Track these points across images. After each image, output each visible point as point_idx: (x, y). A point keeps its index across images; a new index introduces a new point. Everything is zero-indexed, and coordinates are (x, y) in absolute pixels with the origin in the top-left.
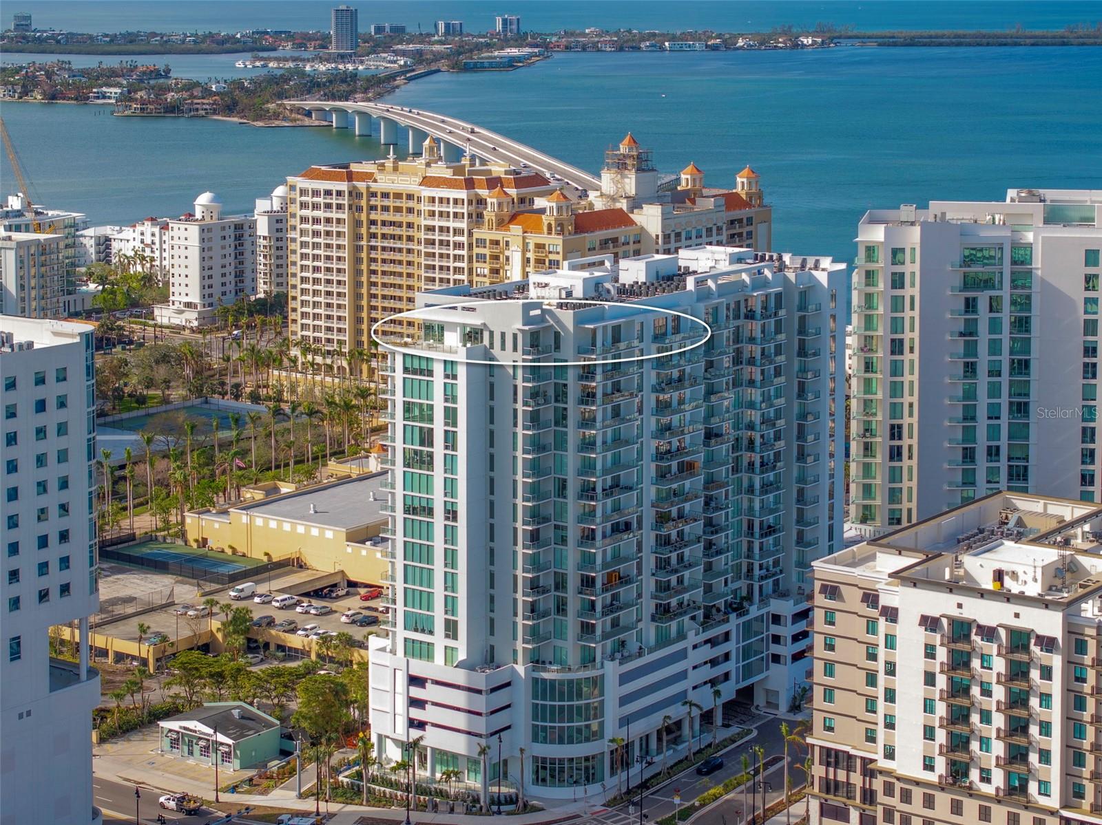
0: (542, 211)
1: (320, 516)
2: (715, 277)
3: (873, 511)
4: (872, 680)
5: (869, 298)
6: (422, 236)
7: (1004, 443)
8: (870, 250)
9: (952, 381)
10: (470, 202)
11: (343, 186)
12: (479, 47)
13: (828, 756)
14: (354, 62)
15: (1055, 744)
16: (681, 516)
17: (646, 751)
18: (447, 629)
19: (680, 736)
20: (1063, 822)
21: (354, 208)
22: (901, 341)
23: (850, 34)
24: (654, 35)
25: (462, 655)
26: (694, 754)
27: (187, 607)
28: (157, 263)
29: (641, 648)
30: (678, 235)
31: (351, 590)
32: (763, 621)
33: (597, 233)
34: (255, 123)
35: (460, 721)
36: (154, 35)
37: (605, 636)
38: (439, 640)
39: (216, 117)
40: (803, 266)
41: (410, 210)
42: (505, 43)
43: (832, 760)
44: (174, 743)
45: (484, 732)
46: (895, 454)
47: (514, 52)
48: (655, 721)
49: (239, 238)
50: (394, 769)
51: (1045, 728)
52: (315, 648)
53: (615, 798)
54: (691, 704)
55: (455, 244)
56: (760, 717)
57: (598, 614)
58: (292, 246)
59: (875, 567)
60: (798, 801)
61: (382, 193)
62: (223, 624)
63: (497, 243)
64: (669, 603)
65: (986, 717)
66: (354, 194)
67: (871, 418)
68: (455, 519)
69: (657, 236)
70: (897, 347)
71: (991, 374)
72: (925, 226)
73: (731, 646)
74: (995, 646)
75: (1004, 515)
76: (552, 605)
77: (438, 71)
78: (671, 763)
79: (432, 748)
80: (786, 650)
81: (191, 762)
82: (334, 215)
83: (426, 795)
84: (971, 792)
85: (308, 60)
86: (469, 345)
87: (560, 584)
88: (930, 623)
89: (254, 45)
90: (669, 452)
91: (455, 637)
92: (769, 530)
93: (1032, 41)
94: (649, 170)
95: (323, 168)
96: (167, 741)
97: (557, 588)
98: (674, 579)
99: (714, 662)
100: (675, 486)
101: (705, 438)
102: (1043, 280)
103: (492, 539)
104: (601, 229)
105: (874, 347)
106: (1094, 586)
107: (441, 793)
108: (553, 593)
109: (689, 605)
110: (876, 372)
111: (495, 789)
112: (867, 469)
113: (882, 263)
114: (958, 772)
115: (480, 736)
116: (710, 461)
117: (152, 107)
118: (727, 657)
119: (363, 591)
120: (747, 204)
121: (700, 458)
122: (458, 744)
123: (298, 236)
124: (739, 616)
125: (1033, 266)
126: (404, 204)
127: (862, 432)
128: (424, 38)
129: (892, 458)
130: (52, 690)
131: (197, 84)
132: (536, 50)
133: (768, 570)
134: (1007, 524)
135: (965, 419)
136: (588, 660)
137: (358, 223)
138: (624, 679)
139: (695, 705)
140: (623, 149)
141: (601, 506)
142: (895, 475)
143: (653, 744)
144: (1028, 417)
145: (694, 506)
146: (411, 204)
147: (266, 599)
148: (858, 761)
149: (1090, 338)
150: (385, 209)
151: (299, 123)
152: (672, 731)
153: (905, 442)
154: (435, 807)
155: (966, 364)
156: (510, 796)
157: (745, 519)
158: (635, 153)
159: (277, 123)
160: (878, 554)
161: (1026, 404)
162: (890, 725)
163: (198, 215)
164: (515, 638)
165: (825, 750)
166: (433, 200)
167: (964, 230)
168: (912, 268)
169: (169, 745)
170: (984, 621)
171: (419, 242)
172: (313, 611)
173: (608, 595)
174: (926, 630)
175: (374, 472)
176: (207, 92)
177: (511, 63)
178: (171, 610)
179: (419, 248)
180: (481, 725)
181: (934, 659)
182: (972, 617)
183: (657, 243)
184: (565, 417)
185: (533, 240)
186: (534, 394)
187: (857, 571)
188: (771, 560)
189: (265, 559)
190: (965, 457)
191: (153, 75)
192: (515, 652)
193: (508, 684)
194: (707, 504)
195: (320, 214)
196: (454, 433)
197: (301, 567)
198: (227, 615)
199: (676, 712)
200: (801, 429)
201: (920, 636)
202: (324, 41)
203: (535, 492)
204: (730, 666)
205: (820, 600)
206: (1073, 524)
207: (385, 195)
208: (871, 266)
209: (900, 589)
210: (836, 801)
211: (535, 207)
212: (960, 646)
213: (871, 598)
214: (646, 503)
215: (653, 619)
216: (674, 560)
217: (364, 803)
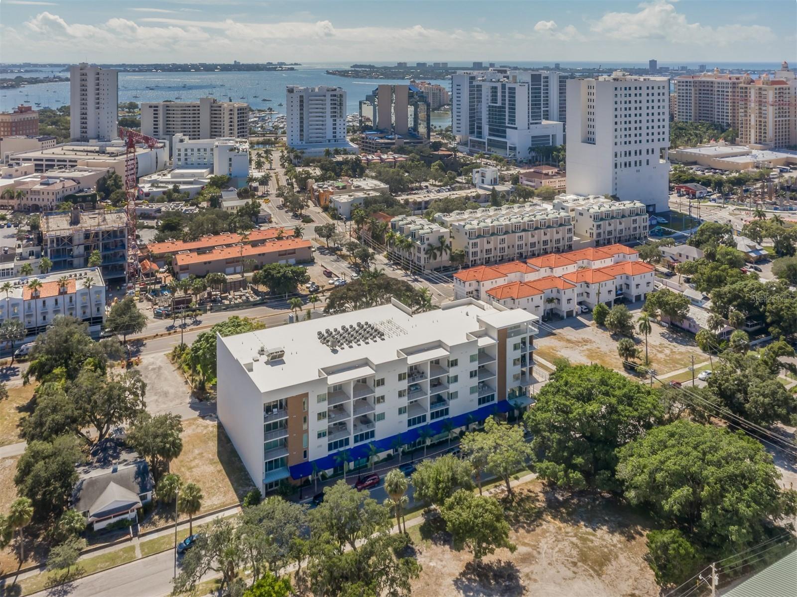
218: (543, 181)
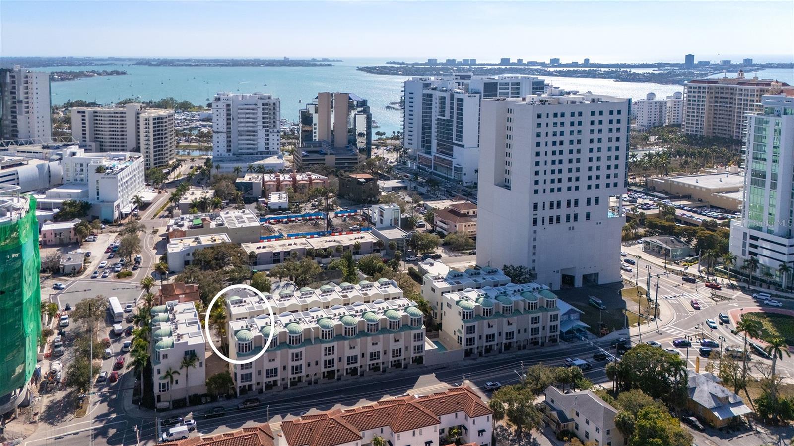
6: (736, 102)
11: (706, 86)
18: (769, 220)
41: (732, 93)
45: (786, 261)
50: (742, 268)
61: (721, 88)
66: (710, 88)
68: (776, 180)
83: (756, 280)
95: (698, 80)
107: (763, 281)
126: (730, 91)
150: (722, 93)
166: (742, 90)
218: (457, 225)
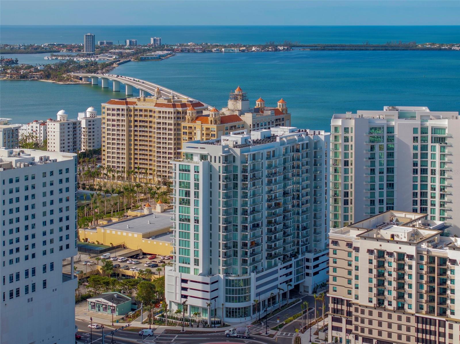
0: (208, 116)
1: (131, 229)
2: (286, 137)
3: (338, 224)
4: (350, 273)
5: (336, 145)
6: (156, 126)
7: (385, 198)
8: (336, 129)
9: (366, 175)
10: (175, 113)
11: (124, 107)
12: (145, 51)
13: (335, 300)
14: (94, 57)
15: (413, 291)
16: (275, 222)
17: (264, 306)
18: (195, 262)
19: (275, 302)
20: (416, 318)
21: (128, 116)
22: (348, 161)
23: (298, 45)
24: (217, 46)
25: (201, 271)
26: (281, 307)
27: (87, 262)
28: (38, 138)
29: (263, 269)
30: (258, 124)
31: (145, 256)
32: (303, 261)
33: (228, 124)
34: (59, 83)
35: (200, 294)
36: (7, 45)
37: (251, 264)
38: (192, 266)
39: (42, 80)
40: (314, 134)
41: (151, 116)
42: (156, 49)
43: (336, 302)
44: (93, 307)
45: (209, 298)
46: (346, 202)
47: (160, 53)
48: (268, 295)
49: (74, 128)
50: (176, 313)
51: (410, 286)
52: (137, 275)
53: (255, 322)
54: (280, 289)
55: (169, 129)
56: (302, 296)
57: (248, 256)
58: (103, 130)
59: (350, 235)
60: (320, 321)
61: (139, 110)
62: (103, 267)
63: (191, 127)
64: (272, 253)
65: (390, 283)
66: (129, 110)
67: (337, 190)
68: (198, 222)
69: (250, 125)
70: (346, 163)
71: (380, 173)
72: (356, 119)
73: (292, 269)
74: (393, 259)
75: (391, 218)
76: (232, 253)
77: (130, 61)
78: (273, 310)
79: (190, 305)
80: (311, 271)
81: (100, 313)
82: (121, 118)
83: (188, 321)
84: (385, 309)
85: (75, 56)
86: (203, 161)
87: (235, 245)
88: (371, 252)
89: (51, 50)
90: (271, 199)
91: (198, 265)
92: (304, 228)
93: (373, 48)
94: (246, 100)
95: (116, 100)
96: (90, 306)
97: (234, 247)
98: (273, 244)
99: (287, 275)
100: (273, 211)
101: (283, 194)
102: (398, 138)
103: (211, 230)
104: (230, 122)
105: (338, 164)
106: (424, 238)
107: (194, 321)
108: (232, 249)
109: (278, 254)
110: (339, 173)
111: (213, 319)
112: (335, 208)
113: (341, 132)
114: (380, 303)
115: (207, 299)
116: (285, 203)
117: (15, 76)
118: (291, 273)
119: (149, 256)
120: (282, 113)
121: (282, 201)
122: (199, 303)
123: (106, 126)
124: (295, 259)
125: (395, 134)
126: (148, 114)
127: (334, 194)
128: (121, 47)
129: (345, 204)
130: (63, 282)
131: (31, 67)
132: (169, 52)
133: (304, 243)
134: (393, 221)
135: (371, 189)
136: (245, 272)
137: (130, 121)
138: (258, 279)
139: (282, 289)
140: (236, 92)
141: (249, 218)
142: (346, 210)
143: (267, 303)
144: (393, 188)
145: (279, 219)
146: (151, 114)
147: (115, 259)
148: (345, 301)
149: (415, 160)
150: (141, 116)
151: (77, 83)
152: (272, 299)
153: (349, 198)
154: (192, 326)
155: (371, 169)
156: (218, 321)
157: (296, 224)
158: (241, 94)
159: (68, 83)
160: (351, 230)
161: (393, 184)
162: (357, 288)
163: (58, 119)
164: (219, 265)
165: (333, 299)
166: (160, 112)
167: (370, 121)
168: (351, 135)
169: (91, 308)
170: (389, 250)
171: (154, 128)
172: (133, 263)
173: (251, 249)
174: (369, 254)
175: (146, 214)
176: (37, 70)
177: (160, 58)
178: (80, 263)
179: (154, 130)
180: (208, 296)
181: (372, 264)
182: (385, 249)
183: (250, 128)
184: (237, 186)
185: (205, 126)
186: (226, 178)
187: (344, 236)
188: (305, 239)
189: (111, 245)
190: (371, 203)
191: (11, 62)
192: (219, 270)
193: (217, 281)
194: (284, 218)
195: (115, 118)
196: (198, 192)
197: (125, 248)
198: (104, 263)
199: (276, 292)
200: (315, 191)
201: (368, 256)
202: (80, 49)
203: (226, 212)
204: (292, 277)
205: (331, 246)
206: (415, 220)
207: (141, 110)
208: (337, 134)
209: (360, 240)
210: (337, 316)
211: (203, 114)
212: (381, 259)
213: (349, 245)
214: (264, 217)
215: (267, 258)
216: (273, 238)
217: (166, 325)
